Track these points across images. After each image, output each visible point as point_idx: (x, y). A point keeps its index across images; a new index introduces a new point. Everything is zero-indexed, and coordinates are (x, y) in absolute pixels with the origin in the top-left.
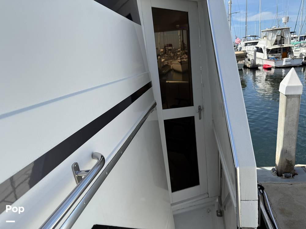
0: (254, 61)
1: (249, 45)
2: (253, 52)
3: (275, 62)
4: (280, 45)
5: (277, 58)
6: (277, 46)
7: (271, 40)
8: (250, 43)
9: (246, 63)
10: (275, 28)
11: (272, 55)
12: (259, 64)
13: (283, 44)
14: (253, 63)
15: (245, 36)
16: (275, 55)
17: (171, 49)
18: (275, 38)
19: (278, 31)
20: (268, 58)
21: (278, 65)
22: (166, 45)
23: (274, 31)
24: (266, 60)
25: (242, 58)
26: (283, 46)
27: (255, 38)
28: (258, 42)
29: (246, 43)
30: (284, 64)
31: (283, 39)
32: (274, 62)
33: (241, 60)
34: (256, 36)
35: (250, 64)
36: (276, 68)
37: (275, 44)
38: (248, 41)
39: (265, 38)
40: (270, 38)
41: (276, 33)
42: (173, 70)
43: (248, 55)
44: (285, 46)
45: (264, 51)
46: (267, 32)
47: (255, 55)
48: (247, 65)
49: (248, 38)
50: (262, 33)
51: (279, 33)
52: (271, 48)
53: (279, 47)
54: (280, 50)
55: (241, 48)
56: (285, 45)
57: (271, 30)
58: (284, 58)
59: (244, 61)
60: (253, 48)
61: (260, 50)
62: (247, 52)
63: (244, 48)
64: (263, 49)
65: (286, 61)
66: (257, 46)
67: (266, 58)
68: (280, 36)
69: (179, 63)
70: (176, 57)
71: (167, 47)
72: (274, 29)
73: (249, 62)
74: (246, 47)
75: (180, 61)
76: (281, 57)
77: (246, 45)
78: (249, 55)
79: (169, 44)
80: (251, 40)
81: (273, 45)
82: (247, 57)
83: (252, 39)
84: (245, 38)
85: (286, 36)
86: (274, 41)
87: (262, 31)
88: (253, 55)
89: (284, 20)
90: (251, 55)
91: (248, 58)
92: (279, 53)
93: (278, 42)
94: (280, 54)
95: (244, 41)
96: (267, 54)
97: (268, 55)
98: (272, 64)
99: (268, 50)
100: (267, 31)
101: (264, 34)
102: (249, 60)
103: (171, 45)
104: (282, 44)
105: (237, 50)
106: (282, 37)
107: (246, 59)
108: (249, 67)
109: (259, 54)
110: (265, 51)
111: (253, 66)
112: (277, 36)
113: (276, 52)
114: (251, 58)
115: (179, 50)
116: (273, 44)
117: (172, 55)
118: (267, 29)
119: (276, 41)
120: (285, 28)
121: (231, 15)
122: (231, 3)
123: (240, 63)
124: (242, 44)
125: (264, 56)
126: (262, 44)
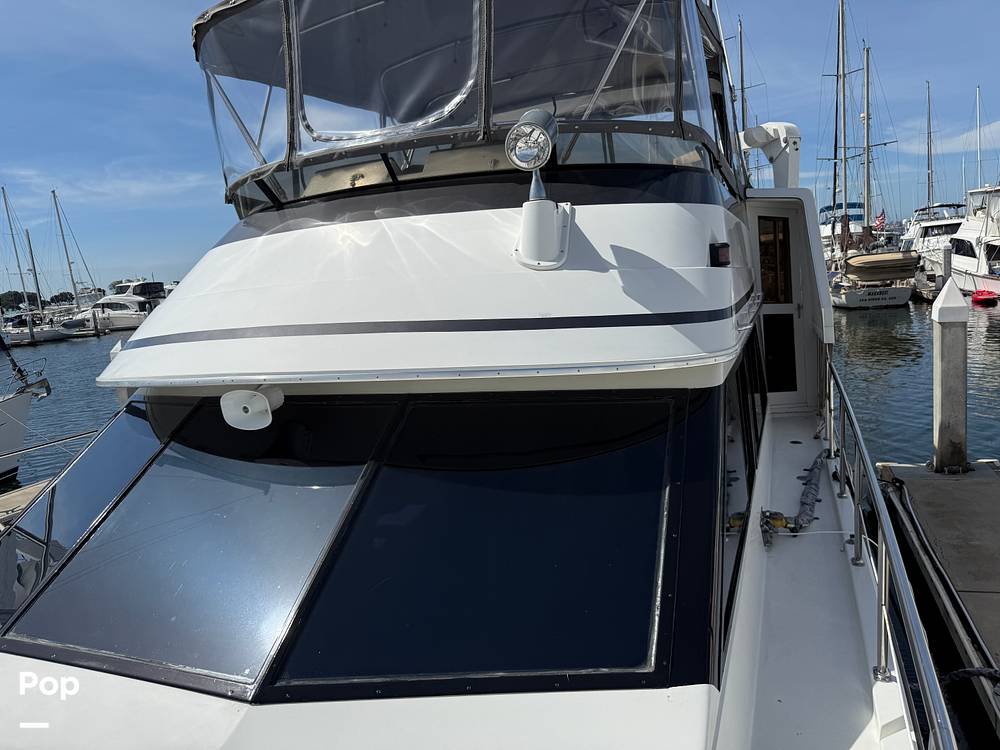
1: (935, 232)
2: (943, 255)
8: (940, 227)
9: (919, 286)
15: (925, 206)
20: (991, 272)
24: (984, 277)
25: (903, 271)
27: (955, 213)
28: (961, 224)
29: (927, 228)
33: (902, 279)
34: (959, 206)
35: (933, 289)
38: (937, 219)
39: (978, 213)
43: (924, 264)
45: (977, 253)
46: (986, 196)
47: (948, 261)
48: (923, 294)
49: (936, 210)
55: (910, 242)
59: (913, 280)
60: (944, 241)
61: (965, 249)
62: (924, 254)
63: (917, 241)
64: (974, 245)
66: (955, 236)
67: (984, 271)
73: (932, 284)
74: (926, 239)
77: (926, 232)
78: (933, 262)
80: (944, 218)
82: (923, 269)
83: (946, 215)
84: (922, 212)
88: (943, 263)
90: (936, 262)
91: (929, 273)
95: (918, 221)
96: (989, 259)
97: (991, 263)
99: (990, 249)
100: (987, 192)
101: (977, 202)
102: (931, 278)
105: (900, 249)
107: (921, 277)
108: (931, 298)
110: (981, 253)
114: (938, 273)
121: (869, 149)
122: (869, 119)
123: (898, 285)
124: (913, 231)
125: (977, 264)
126: (971, 230)
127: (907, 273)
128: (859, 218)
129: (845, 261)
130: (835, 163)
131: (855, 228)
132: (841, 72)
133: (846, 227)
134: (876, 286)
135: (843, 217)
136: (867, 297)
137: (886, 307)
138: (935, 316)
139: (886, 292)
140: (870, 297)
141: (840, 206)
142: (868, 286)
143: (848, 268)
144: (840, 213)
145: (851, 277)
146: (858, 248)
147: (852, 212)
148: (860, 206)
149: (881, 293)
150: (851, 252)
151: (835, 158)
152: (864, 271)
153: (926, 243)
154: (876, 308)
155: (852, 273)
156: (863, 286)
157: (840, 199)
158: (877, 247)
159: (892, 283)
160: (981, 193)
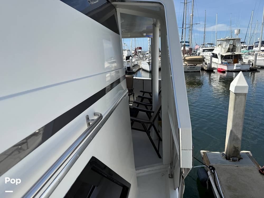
0: (210, 64)
1: (206, 51)
2: (210, 57)
3: (228, 67)
4: (232, 52)
5: (229, 63)
6: (229, 54)
7: (225, 48)
8: (207, 49)
9: (203, 66)
10: (228, 38)
11: (225, 61)
12: (214, 68)
13: (235, 51)
14: (209, 66)
15: (203, 44)
16: (227, 61)
17: (141, 52)
18: (228, 47)
19: (231, 41)
20: (222, 63)
21: (230, 69)
22: (137, 48)
23: (228, 40)
24: (220, 64)
26: (235, 53)
27: (211, 46)
28: (214, 49)
29: (204, 50)
30: (235, 68)
31: (235, 48)
32: (226, 66)
33: (199, 64)
34: (212, 44)
35: (207, 67)
36: (228, 71)
37: (228, 51)
38: (205, 47)
39: (220, 46)
40: (224, 46)
41: (229, 42)
42: (142, 69)
43: (205, 60)
44: (236, 54)
45: (218, 57)
46: (222, 41)
48: (205, 68)
49: (206, 45)
50: (217, 42)
51: (231, 42)
52: (224, 55)
53: (231, 54)
54: (232, 57)
55: (199, 54)
56: (236, 53)
57: (225, 40)
58: (235, 63)
59: (201, 64)
60: (210, 54)
61: (215, 56)
62: (205, 57)
63: (202, 53)
64: (218, 55)
65: (237, 66)
66: (212, 52)
67: (220, 62)
69: (147, 63)
70: (144, 59)
71: (138, 49)
72: (228, 39)
73: (206, 65)
74: (204, 52)
75: (148, 62)
76: (233, 63)
77: (204, 51)
78: (206, 59)
79: (139, 47)
80: (208, 47)
81: (226, 52)
82: (204, 61)
83: (209, 47)
84: (203, 45)
85: (237, 45)
86: (227, 49)
87: (218, 40)
88: (210, 60)
89: (236, 32)
90: (208, 59)
91: (205, 62)
92: (231, 59)
93: (230, 50)
94: (232, 60)
95: (202, 48)
97: (222, 60)
98: (225, 68)
99: (222, 56)
100: (222, 40)
101: (219, 43)
102: (206, 64)
103: (140, 48)
104: (233, 52)
105: (196, 55)
106: (234, 46)
107: (204, 63)
108: (206, 69)
109: (214, 60)
110: (219, 57)
111: (209, 69)
112: (230, 45)
113: (229, 58)
114: (208, 62)
115: (147, 52)
117: (141, 56)
118: (222, 38)
119: (229, 49)
120: (237, 39)
121: (192, 25)
122: (193, 16)
123: (198, 65)
124: (200, 50)
125: (218, 61)
126: (217, 51)
127: (201, 62)
128: (188, 46)
129: (184, 58)
130: (183, 29)
131: (187, 48)
132: (186, 2)
133: (184, 48)
134: (192, 66)
135: (184, 45)
136: (190, 69)
137: (195, 72)
139: (195, 67)
140: (191, 69)
141: (183, 42)
142: (190, 65)
143: (185, 60)
144: (183, 44)
145: (186, 62)
146: (188, 54)
147: (187, 44)
148: (189, 42)
149: (193, 68)
150: (185, 55)
151: (183, 28)
152: (189, 61)
153: (204, 54)
154: (192, 72)
155: (186, 61)
156: (189, 65)
157: (183, 40)
158: (192, 54)
159: (196, 65)
160: (221, 40)
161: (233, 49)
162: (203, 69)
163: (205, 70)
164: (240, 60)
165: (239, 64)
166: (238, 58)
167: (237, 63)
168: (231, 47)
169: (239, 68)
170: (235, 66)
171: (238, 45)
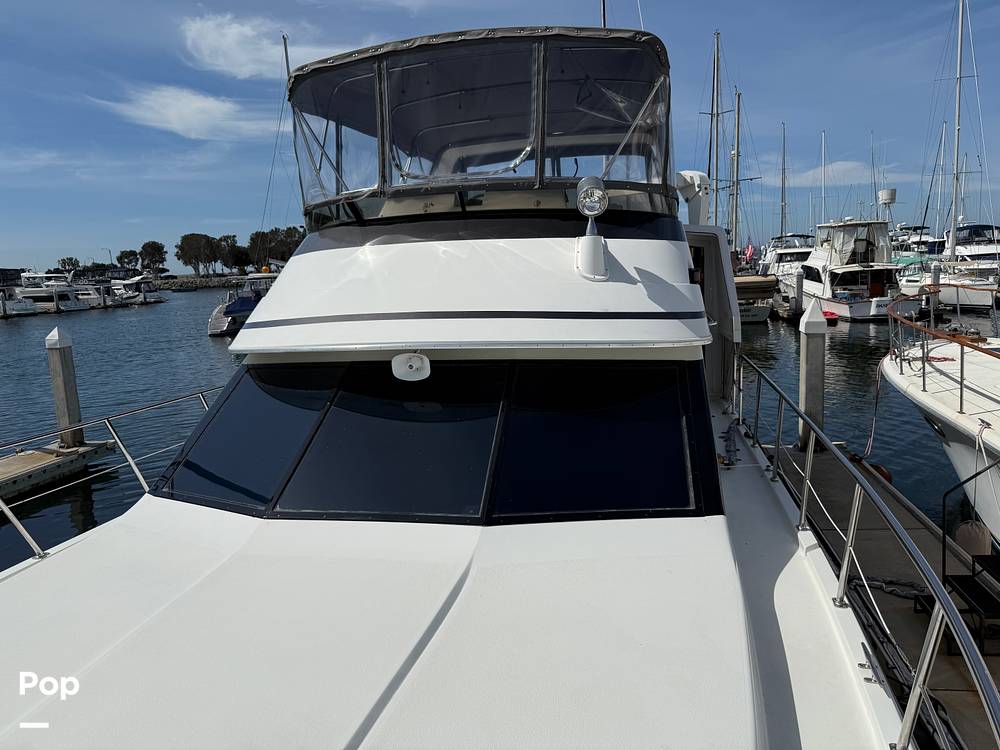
0: (799, 301)
1: (788, 258)
2: (795, 279)
3: (851, 307)
4: (865, 264)
5: (854, 296)
6: (855, 268)
7: (841, 252)
8: (792, 254)
9: (775, 305)
10: (851, 220)
11: (844, 289)
13: (873, 261)
14: (794, 307)
15: (779, 235)
16: (851, 290)
18: (851, 246)
19: (860, 229)
20: (834, 296)
21: (858, 316)
23: (849, 228)
24: (828, 300)
25: (764, 292)
26: (872, 266)
27: (805, 242)
28: (810, 253)
29: (781, 255)
30: (873, 311)
31: (872, 250)
32: (847, 307)
33: (763, 299)
34: (808, 237)
35: (788, 308)
36: (853, 321)
37: (852, 260)
38: (785, 248)
39: (825, 244)
40: (838, 245)
41: (854, 234)
43: (782, 287)
44: (876, 268)
45: (823, 278)
46: (831, 230)
47: (800, 286)
48: (781, 312)
49: (787, 239)
50: (818, 232)
51: (863, 233)
52: (840, 271)
53: (862, 269)
54: (866, 277)
55: (766, 267)
56: (877, 266)
57: (840, 226)
58: (873, 297)
59: (771, 300)
60: (796, 267)
61: (812, 274)
62: (780, 278)
63: (773, 266)
64: (821, 272)
65: (878, 306)
66: (805, 263)
67: (828, 294)
68: (865, 242)
72: (849, 223)
73: (787, 305)
74: (781, 264)
76: (867, 294)
77: (781, 258)
78: (787, 285)
80: (795, 247)
81: (847, 264)
82: (779, 291)
83: (797, 244)
84: (778, 240)
85: (879, 242)
86: (849, 254)
87: (819, 228)
88: (796, 286)
89: (883, 196)
91: (784, 295)
92: (862, 283)
93: (859, 257)
94: (865, 287)
95: (774, 248)
96: (832, 285)
97: (835, 288)
98: (843, 310)
99: (834, 276)
100: (832, 227)
101: (823, 235)
102: (786, 299)
104: (868, 262)
105: (757, 272)
106: (869, 243)
107: (777, 296)
108: (785, 316)
109: (809, 286)
110: (826, 278)
111: (791, 313)
112: (857, 241)
113: (855, 282)
114: (792, 294)
116: (846, 261)
118: (831, 221)
119: (854, 253)
120: (878, 223)
121: (738, 183)
122: (738, 156)
123: (759, 304)
124: (770, 257)
125: (823, 289)
126: (819, 259)
127: (767, 294)
128: (727, 244)
132: (715, 111)
134: (741, 304)
137: (749, 323)
138: (802, 328)
139: (749, 310)
148: (728, 234)
149: (745, 311)
153: (781, 268)
158: (742, 270)
159: (754, 302)
160: (827, 227)
161: (865, 253)
162: (774, 316)
163: (783, 319)
164: (889, 288)
165: (889, 298)
166: (883, 281)
167: (883, 295)
168: (862, 248)
169: (884, 311)
170: (873, 305)
171: (882, 243)
